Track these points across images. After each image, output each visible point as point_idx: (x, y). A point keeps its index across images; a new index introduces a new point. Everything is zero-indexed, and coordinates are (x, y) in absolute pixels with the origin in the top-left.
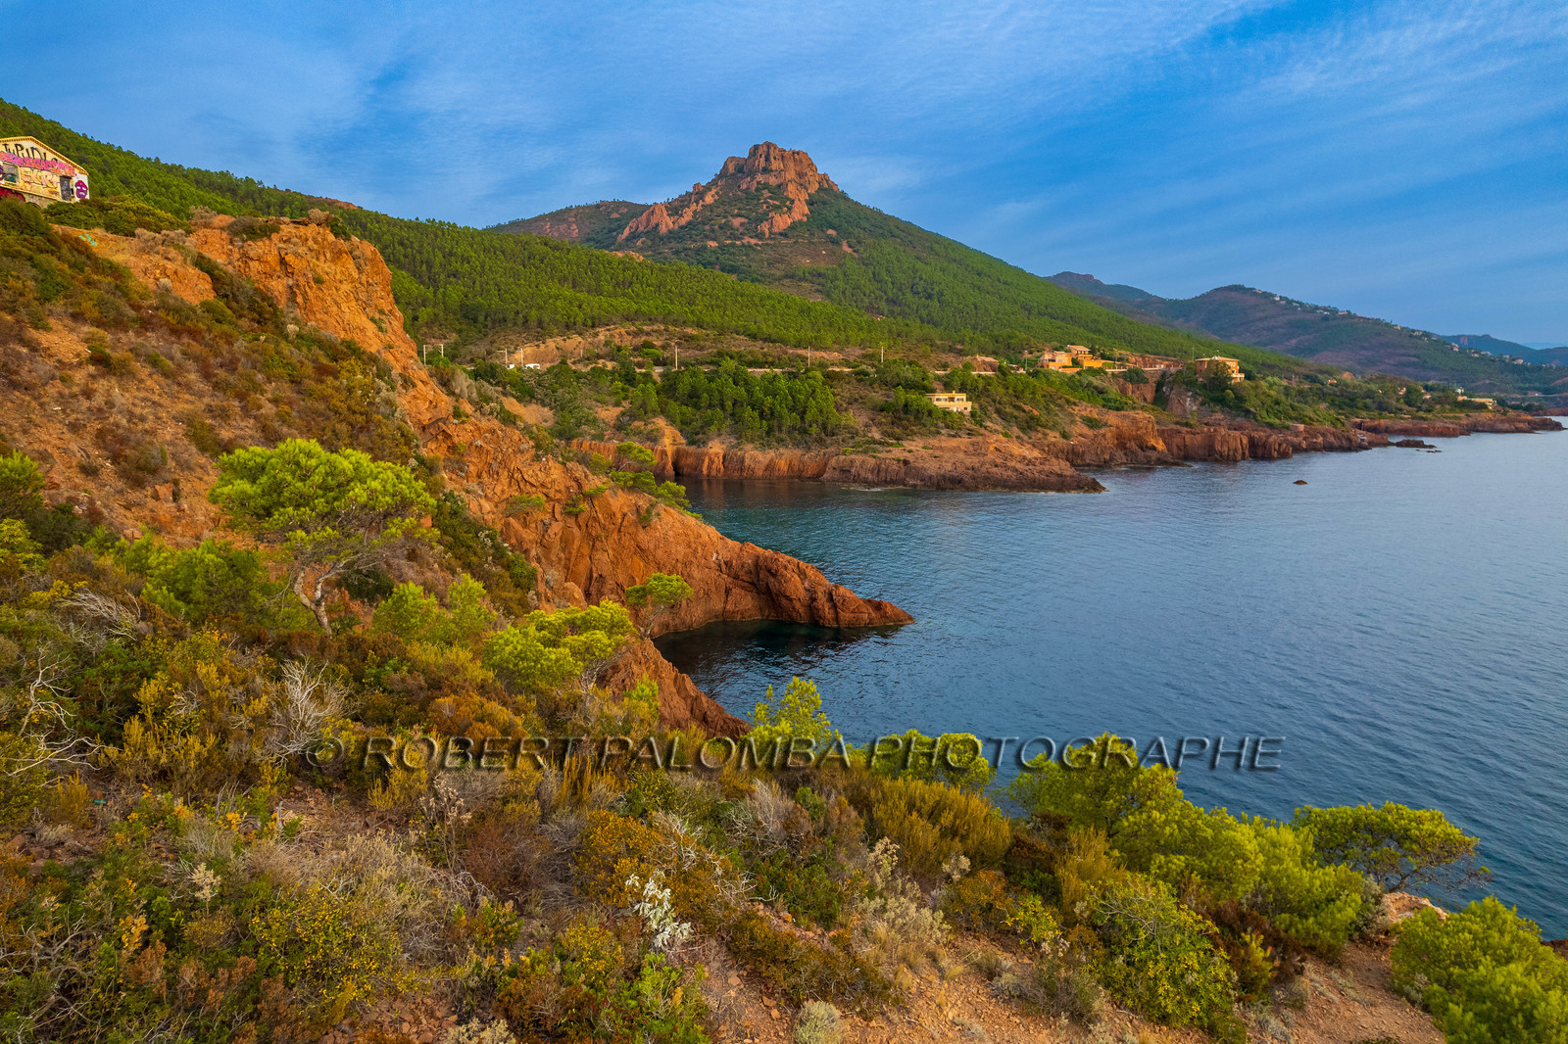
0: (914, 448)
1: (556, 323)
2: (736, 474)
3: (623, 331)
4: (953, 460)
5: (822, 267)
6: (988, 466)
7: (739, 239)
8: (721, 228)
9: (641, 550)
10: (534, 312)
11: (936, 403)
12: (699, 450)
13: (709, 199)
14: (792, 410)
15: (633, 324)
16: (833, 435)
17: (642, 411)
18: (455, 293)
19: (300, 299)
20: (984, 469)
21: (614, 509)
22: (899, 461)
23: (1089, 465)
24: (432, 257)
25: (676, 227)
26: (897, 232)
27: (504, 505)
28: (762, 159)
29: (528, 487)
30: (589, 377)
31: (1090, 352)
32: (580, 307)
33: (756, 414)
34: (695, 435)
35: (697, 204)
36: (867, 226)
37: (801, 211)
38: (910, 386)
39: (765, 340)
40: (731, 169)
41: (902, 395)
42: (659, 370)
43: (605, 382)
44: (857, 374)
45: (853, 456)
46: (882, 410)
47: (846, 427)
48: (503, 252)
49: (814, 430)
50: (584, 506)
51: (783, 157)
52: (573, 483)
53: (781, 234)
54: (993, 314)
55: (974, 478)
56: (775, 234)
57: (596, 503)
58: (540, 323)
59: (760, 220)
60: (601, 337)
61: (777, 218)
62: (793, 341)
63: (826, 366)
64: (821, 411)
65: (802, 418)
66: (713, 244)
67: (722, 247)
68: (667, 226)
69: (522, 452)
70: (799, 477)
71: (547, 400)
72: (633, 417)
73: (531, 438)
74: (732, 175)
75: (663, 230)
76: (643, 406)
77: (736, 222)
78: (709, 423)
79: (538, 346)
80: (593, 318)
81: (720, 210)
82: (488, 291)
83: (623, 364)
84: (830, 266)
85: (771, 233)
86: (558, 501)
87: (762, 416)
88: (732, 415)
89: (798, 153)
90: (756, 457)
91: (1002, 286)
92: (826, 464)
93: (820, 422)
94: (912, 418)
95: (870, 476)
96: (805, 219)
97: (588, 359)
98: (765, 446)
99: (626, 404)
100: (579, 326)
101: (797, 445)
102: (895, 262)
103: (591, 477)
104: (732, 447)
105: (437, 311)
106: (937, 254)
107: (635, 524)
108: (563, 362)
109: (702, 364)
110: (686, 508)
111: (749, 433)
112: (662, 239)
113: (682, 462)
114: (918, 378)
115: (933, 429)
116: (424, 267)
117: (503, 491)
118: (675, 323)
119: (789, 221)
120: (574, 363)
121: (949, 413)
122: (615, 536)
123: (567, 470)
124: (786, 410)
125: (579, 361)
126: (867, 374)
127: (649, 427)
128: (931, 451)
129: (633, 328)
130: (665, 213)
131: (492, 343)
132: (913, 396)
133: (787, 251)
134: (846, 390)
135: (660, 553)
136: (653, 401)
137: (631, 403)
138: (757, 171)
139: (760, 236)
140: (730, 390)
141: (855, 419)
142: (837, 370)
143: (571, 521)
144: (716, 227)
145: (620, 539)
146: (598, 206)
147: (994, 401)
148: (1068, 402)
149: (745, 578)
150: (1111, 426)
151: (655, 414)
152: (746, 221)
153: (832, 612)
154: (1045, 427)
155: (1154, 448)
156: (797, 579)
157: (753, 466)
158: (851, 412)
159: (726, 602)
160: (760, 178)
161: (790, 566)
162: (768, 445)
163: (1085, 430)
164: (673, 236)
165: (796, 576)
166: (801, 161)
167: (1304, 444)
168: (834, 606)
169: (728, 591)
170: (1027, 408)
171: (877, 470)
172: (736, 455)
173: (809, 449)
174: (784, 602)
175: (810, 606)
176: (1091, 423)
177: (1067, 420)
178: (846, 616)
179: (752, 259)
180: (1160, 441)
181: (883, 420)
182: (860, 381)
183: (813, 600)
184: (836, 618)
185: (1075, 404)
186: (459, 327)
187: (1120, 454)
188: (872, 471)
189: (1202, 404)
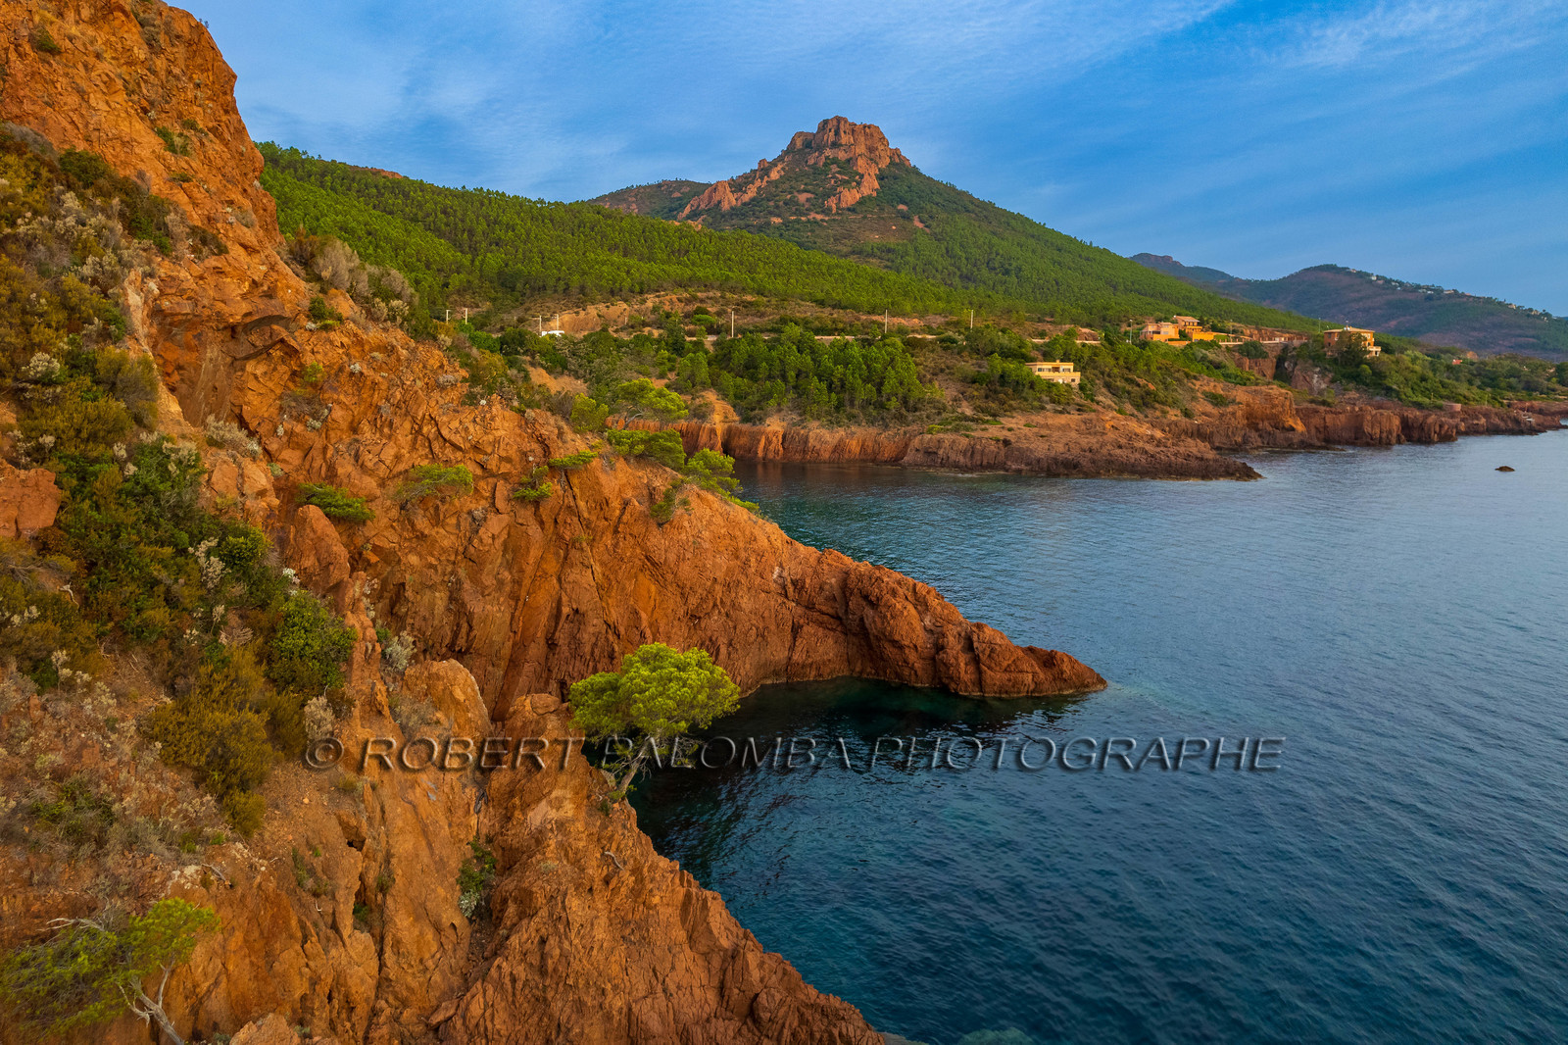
0: (1015, 425)
1: (600, 288)
2: (798, 457)
3: (674, 297)
4: (1064, 441)
5: (892, 242)
6: (1109, 447)
7: (805, 215)
8: (786, 204)
9: (652, 564)
10: (576, 277)
11: (1037, 373)
12: (755, 429)
13: (774, 175)
14: (866, 381)
15: (686, 291)
16: (916, 409)
17: (690, 384)
18: (494, 260)
20: (1104, 451)
21: (606, 492)
22: (998, 440)
24: (475, 225)
25: (739, 202)
26: (971, 207)
27: (399, 482)
28: (832, 134)
29: (448, 451)
30: (632, 346)
31: (1199, 324)
32: (628, 272)
33: (824, 386)
34: (751, 411)
35: (762, 179)
36: (940, 201)
37: (870, 186)
38: (1007, 354)
39: (834, 307)
40: (799, 144)
41: (998, 363)
42: (712, 338)
43: (649, 351)
44: (942, 341)
45: (941, 435)
46: (974, 382)
47: (931, 401)
48: (552, 221)
49: (894, 403)
50: (551, 487)
51: (853, 131)
52: (535, 446)
53: (849, 209)
54: (1076, 290)
55: (1093, 462)
56: (843, 209)
57: (575, 481)
58: (582, 289)
59: (827, 196)
60: (649, 304)
61: (846, 192)
62: (866, 307)
63: (907, 333)
64: (901, 383)
65: (879, 391)
66: (777, 220)
67: (786, 224)
68: (729, 203)
69: (442, 388)
70: (874, 461)
71: (582, 372)
73: (464, 365)
74: (799, 150)
75: (725, 206)
76: (692, 377)
77: (802, 197)
78: (769, 396)
79: (577, 313)
80: (641, 284)
81: (786, 186)
82: (530, 260)
83: (671, 332)
84: (900, 242)
85: (838, 208)
86: (505, 477)
87: (830, 388)
88: (795, 387)
89: (869, 127)
90: (823, 436)
92: (907, 445)
93: (900, 395)
94: (1010, 391)
95: (962, 459)
96: (875, 194)
97: (632, 327)
98: (832, 423)
99: (672, 376)
100: (625, 292)
101: (872, 422)
102: (970, 238)
103: (569, 435)
104: (794, 425)
105: (471, 278)
106: (1013, 229)
107: (645, 518)
108: (604, 330)
109: (762, 331)
110: (734, 494)
111: (815, 408)
112: (723, 216)
113: (734, 440)
114: (1014, 345)
115: (1036, 403)
116: (465, 235)
117: (398, 458)
118: (733, 290)
119: (858, 196)
120: (616, 331)
121: (1054, 385)
122: (608, 540)
123: (526, 423)
124: (860, 381)
125: (622, 329)
126: (954, 341)
127: (698, 401)
128: (1035, 430)
129: (685, 295)
130: (728, 189)
131: (528, 309)
132: (1011, 366)
133: (855, 226)
134: (930, 360)
135: (686, 570)
136: (704, 372)
137: (678, 375)
138: (825, 146)
139: (827, 211)
140: (794, 359)
141: (943, 392)
142: (919, 337)
143: (526, 514)
145: (616, 545)
146: (659, 186)
147: (1103, 374)
148: (1187, 375)
149: (824, 608)
150: (1240, 403)
151: (704, 386)
152: (813, 196)
153: (971, 668)
154: (1163, 403)
155: (1292, 429)
156: (913, 611)
157: (818, 447)
158: (936, 384)
159: (792, 648)
160: (828, 152)
161: (901, 591)
162: (838, 423)
163: (1209, 408)
164: (734, 212)
165: (910, 607)
166: (872, 135)
167: (1462, 427)
168: (976, 661)
169: (796, 630)
170: (1142, 382)
171: (971, 451)
172: (798, 434)
173: (887, 426)
174: (889, 651)
175: (933, 659)
176: (1216, 400)
177: (1188, 396)
178: (995, 677)
179: (817, 236)
180: (1299, 422)
181: (976, 393)
182: (945, 349)
183: (939, 648)
184: (980, 682)
185: (1195, 378)
186: (493, 294)
187: (1254, 435)
188: (964, 454)
189: (1333, 381)
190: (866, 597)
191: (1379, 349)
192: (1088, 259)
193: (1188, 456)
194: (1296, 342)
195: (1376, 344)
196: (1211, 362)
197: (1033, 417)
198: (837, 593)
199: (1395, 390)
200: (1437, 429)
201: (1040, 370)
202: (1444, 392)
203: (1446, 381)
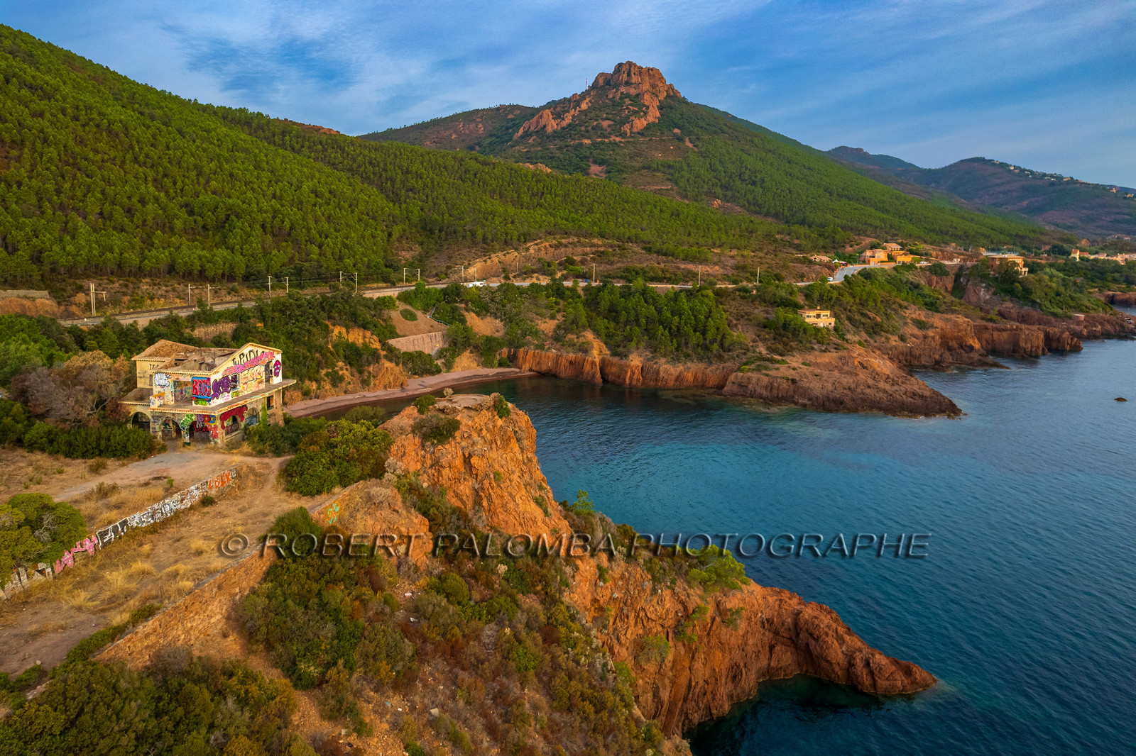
0: (794, 365)
1: (497, 239)
2: (652, 383)
3: (547, 244)
4: (831, 380)
5: (671, 159)
6: (862, 387)
7: (605, 137)
8: (593, 129)
11: (807, 320)
12: (623, 362)
13: (584, 106)
14: (695, 329)
15: (555, 238)
16: (729, 350)
17: (573, 325)
18: (414, 207)
19: (485, 503)
20: (859, 390)
22: (788, 379)
23: (924, 367)
25: (559, 128)
26: (726, 129)
28: (625, 75)
29: (650, 623)
30: (529, 293)
31: (901, 248)
32: (513, 223)
33: (666, 332)
34: (618, 348)
35: (575, 109)
36: (704, 125)
37: (654, 115)
38: (784, 304)
39: (659, 254)
40: (601, 82)
41: (781, 312)
42: (582, 284)
43: (542, 296)
44: (739, 290)
45: (750, 374)
46: (765, 327)
47: (738, 343)
49: (714, 347)
51: (640, 72)
53: (639, 133)
54: (804, 198)
55: (853, 400)
56: (634, 133)
58: (485, 239)
59: (623, 122)
60: (532, 251)
61: (637, 121)
62: (682, 256)
63: (714, 283)
64: (718, 331)
65: (704, 337)
66: (587, 142)
67: (594, 144)
68: (552, 127)
70: (703, 387)
71: (499, 314)
72: (567, 331)
74: (601, 87)
75: (549, 130)
76: (575, 321)
77: (605, 124)
78: (628, 338)
79: (485, 261)
80: (524, 234)
81: (593, 115)
82: (439, 206)
83: (553, 279)
84: (677, 159)
85: (631, 133)
87: (671, 334)
88: (647, 331)
89: (652, 69)
90: (669, 370)
91: (807, 172)
92: (726, 379)
93: (718, 340)
94: (790, 336)
95: (765, 393)
96: (657, 121)
97: (525, 274)
98: (675, 360)
99: (559, 316)
100: (515, 242)
101: (700, 360)
102: (727, 155)
104: (648, 360)
105: (404, 226)
106: (756, 146)
108: (507, 278)
109: (615, 279)
111: (662, 348)
112: (548, 137)
113: (608, 370)
114: (787, 294)
115: (808, 345)
118: (584, 235)
119: (645, 123)
120: (515, 278)
121: (819, 330)
124: (690, 329)
125: (519, 276)
126: (747, 291)
127: (581, 340)
128: (811, 369)
129: (554, 242)
130: (551, 117)
131: (450, 258)
132: (788, 314)
133: (644, 146)
134: (733, 307)
136: (582, 316)
137: (565, 317)
138: (620, 84)
139: (623, 135)
140: (643, 309)
141: (743, 335)
142: (723, 286)
143: (679, 644)
144: (590, 128)
146: (498, 109)
147: (845, 310)
148: (901, 306)
149: (784, 635)
150: (936, 328)
151: (584, 328)
152: (612, 123)
153: (869, 678)
154: (887, 332)
155: (972, 348)
156: (837, 644)
157: (666, 377)
158: (740, 327)
159: (770, 659)
160: (623, 89)
161: (830, 633)
162: (678, 360)
163: (916, 331)
164: (557, 135)
165: (835, 642)
166: (654, 76)
167: (1085, 332)
168: (871, 673)
169: (772, 648)
170: (871, 315)
171: (770, 387)
172: (652, 368)
173: (711, 363)
174: (823, 664)
175: (848, 669)
176: (920, 324)
177: (901, 322)
178: (882, 683)
179: (617, 154)
180: (976, 341)
181: (767, 336)
182: (743, 298)
183: (851, 665)
184: (874, 685)
185: (906, 308)
186: (420, 239)
187: (947, 355)
188: (766, 388)
189: (994, 294)
190: (811, 635)
191: (1027, 270)
192: (809, 169)
193: (914, 394)
194: (969, 264)
195: (1025, 266)
196: (912, 283)
197: (807, 356)
198: (791, 626)
199: (1038, 303)
200: (1070, 342)
201: (808, 316)
202: (1072, 303)
203: (1074, 295)
